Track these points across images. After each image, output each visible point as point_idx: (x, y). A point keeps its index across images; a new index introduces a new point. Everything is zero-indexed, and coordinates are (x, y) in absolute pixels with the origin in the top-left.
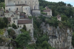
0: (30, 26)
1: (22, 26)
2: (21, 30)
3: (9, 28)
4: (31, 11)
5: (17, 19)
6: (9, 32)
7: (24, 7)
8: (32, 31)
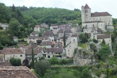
0: (108, 41)
1: (102, 40)
2: (100, 44)
3: (91, 42)
4: (106, 27)
5: (95, 34)
6: (91, 46)
7: (100, 24)
8: (110, 45)
